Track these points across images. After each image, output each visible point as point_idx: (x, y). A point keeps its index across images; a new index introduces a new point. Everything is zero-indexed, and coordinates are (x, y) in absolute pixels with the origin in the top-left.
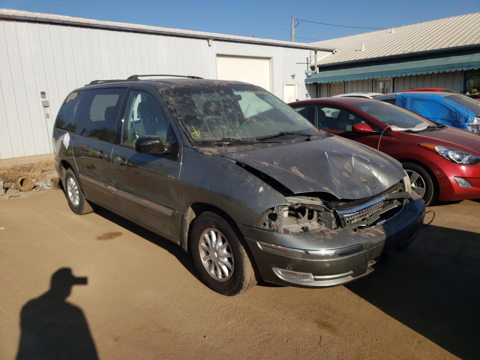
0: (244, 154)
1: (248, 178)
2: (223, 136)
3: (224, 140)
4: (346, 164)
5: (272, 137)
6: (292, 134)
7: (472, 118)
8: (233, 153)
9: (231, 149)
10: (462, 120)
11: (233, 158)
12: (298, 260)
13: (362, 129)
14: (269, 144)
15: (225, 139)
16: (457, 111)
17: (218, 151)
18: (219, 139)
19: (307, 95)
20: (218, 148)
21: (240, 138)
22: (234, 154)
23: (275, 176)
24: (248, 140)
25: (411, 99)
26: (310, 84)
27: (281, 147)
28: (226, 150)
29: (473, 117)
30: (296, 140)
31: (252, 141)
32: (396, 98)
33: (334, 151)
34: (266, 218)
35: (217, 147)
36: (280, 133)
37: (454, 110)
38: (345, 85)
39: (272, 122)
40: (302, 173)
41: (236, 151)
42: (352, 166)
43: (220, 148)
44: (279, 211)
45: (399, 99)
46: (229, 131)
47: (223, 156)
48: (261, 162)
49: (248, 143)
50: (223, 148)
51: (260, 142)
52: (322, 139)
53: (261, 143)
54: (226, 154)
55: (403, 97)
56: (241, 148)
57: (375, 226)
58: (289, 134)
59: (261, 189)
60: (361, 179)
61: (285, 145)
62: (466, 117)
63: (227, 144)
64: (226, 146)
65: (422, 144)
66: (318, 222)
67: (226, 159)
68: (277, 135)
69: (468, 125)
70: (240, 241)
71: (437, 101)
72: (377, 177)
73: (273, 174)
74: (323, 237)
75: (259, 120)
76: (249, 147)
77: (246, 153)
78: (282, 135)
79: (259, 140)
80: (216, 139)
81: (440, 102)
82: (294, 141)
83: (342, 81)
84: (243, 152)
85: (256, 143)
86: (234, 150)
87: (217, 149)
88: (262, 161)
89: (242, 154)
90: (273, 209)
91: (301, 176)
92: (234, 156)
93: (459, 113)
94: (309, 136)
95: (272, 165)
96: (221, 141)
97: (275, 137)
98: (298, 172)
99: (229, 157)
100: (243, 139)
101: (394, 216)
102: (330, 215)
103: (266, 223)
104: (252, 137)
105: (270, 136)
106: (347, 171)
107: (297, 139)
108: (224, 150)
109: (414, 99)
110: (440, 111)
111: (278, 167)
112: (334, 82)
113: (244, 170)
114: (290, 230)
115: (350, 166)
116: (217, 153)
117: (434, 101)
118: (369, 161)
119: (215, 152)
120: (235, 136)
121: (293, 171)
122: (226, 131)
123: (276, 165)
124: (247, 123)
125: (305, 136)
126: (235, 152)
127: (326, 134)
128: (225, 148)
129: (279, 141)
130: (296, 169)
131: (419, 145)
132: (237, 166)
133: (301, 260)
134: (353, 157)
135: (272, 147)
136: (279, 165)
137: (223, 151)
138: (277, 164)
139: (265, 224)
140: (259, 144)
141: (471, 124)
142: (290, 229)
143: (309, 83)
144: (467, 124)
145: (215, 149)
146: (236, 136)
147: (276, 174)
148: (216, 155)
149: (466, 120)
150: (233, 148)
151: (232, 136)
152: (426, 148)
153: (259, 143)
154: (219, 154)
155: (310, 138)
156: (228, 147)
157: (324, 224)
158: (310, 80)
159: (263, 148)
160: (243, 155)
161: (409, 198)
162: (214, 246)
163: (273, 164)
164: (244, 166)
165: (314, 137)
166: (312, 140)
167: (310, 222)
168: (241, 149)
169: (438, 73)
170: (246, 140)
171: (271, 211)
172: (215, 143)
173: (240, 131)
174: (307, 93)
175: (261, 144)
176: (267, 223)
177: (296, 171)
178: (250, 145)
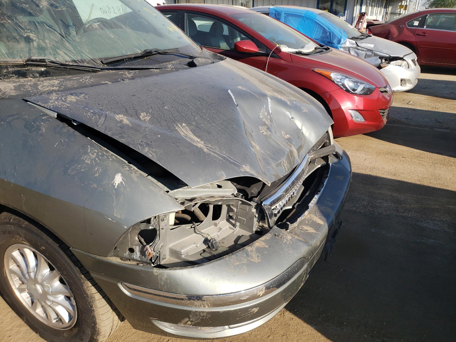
0: (76, 95)
1: (86, 153)
2: (29, 53)
3: (31, 63)
4: (262, 111)
5: (131, 59)
6: (165, 53)
7: (344, 40)
8: (50, 92)
9: (46, 83)
10: (335, 41)
11: (50, 105)
12: (203, 312)
13: (245, 48)
14: (126, 72)
15: (33, 61)
16: (331, 31)
17: (16, 88)
18: (20, 61)
20: (17, 80)
21: (68, 59)
22: (54, 96)
23: (147, 149)
24: (85, 64)
25: (285, 14)
27: (151, 80)
28: (35, 85)
29: (345, 38)
30: (173, 65)
31: (94, 66)
32: (269, 12)
33: (240, 87)
34: (135, 241)
35: (14, 78)
36: (145, 51)
37: (328, 29)
39: (128, 30)
40: (198, 137)
41: (60, 87)
42: (268, 112)
43: (22, 80)
44: (161, 222)
45: (273, 13)
46: (43, 45)
47: (27, 101)
48: (112, 114)
49: (87, 69)
50: (29, 82)
51: (108, 67)
52: (211, 63)
53: (112, 69)
54: (35, 95)
55: (277, 11)
56: (69, 80)
57: (308, 210)
58: (160, 53)
59: (118, 179)
60: (283, 134)
61: (157, 75)
62: (339, 38)
63: (38, 72)
64: (38, 75)
65: (316, 70)
66: (228, 220)
67: (35, 107)
68: (141, 55)
69: (341, 47)
70: (83, 274)
71: (311, 18)
72: (301, 128)
73: (141, 145)
74: (245, 260)
75: (105, 26)
76: (87, 79)
77: (81, 93)
78: (148, 54)
79: (107, 64)
80: (11, 60)
81: (314, 20)
82: (170, 66)
84: (73, 92)
85: (102, 69)
86: (53, 86)
87: (14, 82)
88: (115, 113)
89: (72, 94)
90: (148, 221)
91: (199, 145)
92: (54, 100)
93: (333, 33)
94: (191, 57)
95: (137, 121)
96: (23, 66)
97: (136, 58)
98: (192, 136)
99: (40, 103)
100: (75, 61)
101: (324, 185)
102: (250, 210)
103: (134, 247)
104: (92, 58)
105: (126, 57)
106: (265, 124)
107: (173, 62)
108: (31, 86)
109: (289, 15)
110: (314, 29)
111: (151, 126)
113: (77, 133)
114: (182, 251)
115: (266, 113)
116: (13, 93)
117: (309, 18)
118: (289, 103)
119: (8, 90)
120: (56, 54)
121: (182, 133)
122: (35, 44)
123: (145, 120)
124: (85, 31)
125: (185, 58)
126: (55, 91)
127: (211, 54)
128: (33, 80)
129: (144, 67)
130: (187, 128)
131: (313, 71)
132: (61, 124)
133: (208, 313)
134: (268, 98)
135: (133, 78)
136: (151, 121)
137: (27, 87)
138: (148, 118)
139: (132, 250)
140: (107, 71)
141: (343, 46)
142: (183, 248)
144: (339, 45)
145: (10, 82)
146: (59, 54)
147: (148, 145)
148: (11, 98)
149: (339, 42)
150: (51, 82)
151: (51, 54)
152: (320, 74)
153: (108, 69)
154: (17, 96)
155: (195, 61)
156: (42, 79)
157: (238, 224)
159: (117, 81)
160: (72, 98)
161: (335, 153)
162: (32, 275)
163: (140, 119)
164: (75, 124)
165: (199, 59)
166: (200, 66)
167: (216, 225)
168: (69, 84)
170: (81, 64)
171: (143, 227)
172: (10, 69)
173: (67, 45)
175: (111, 71)
176: (137, 249)
177: (188, 134)
178: (89, 74)
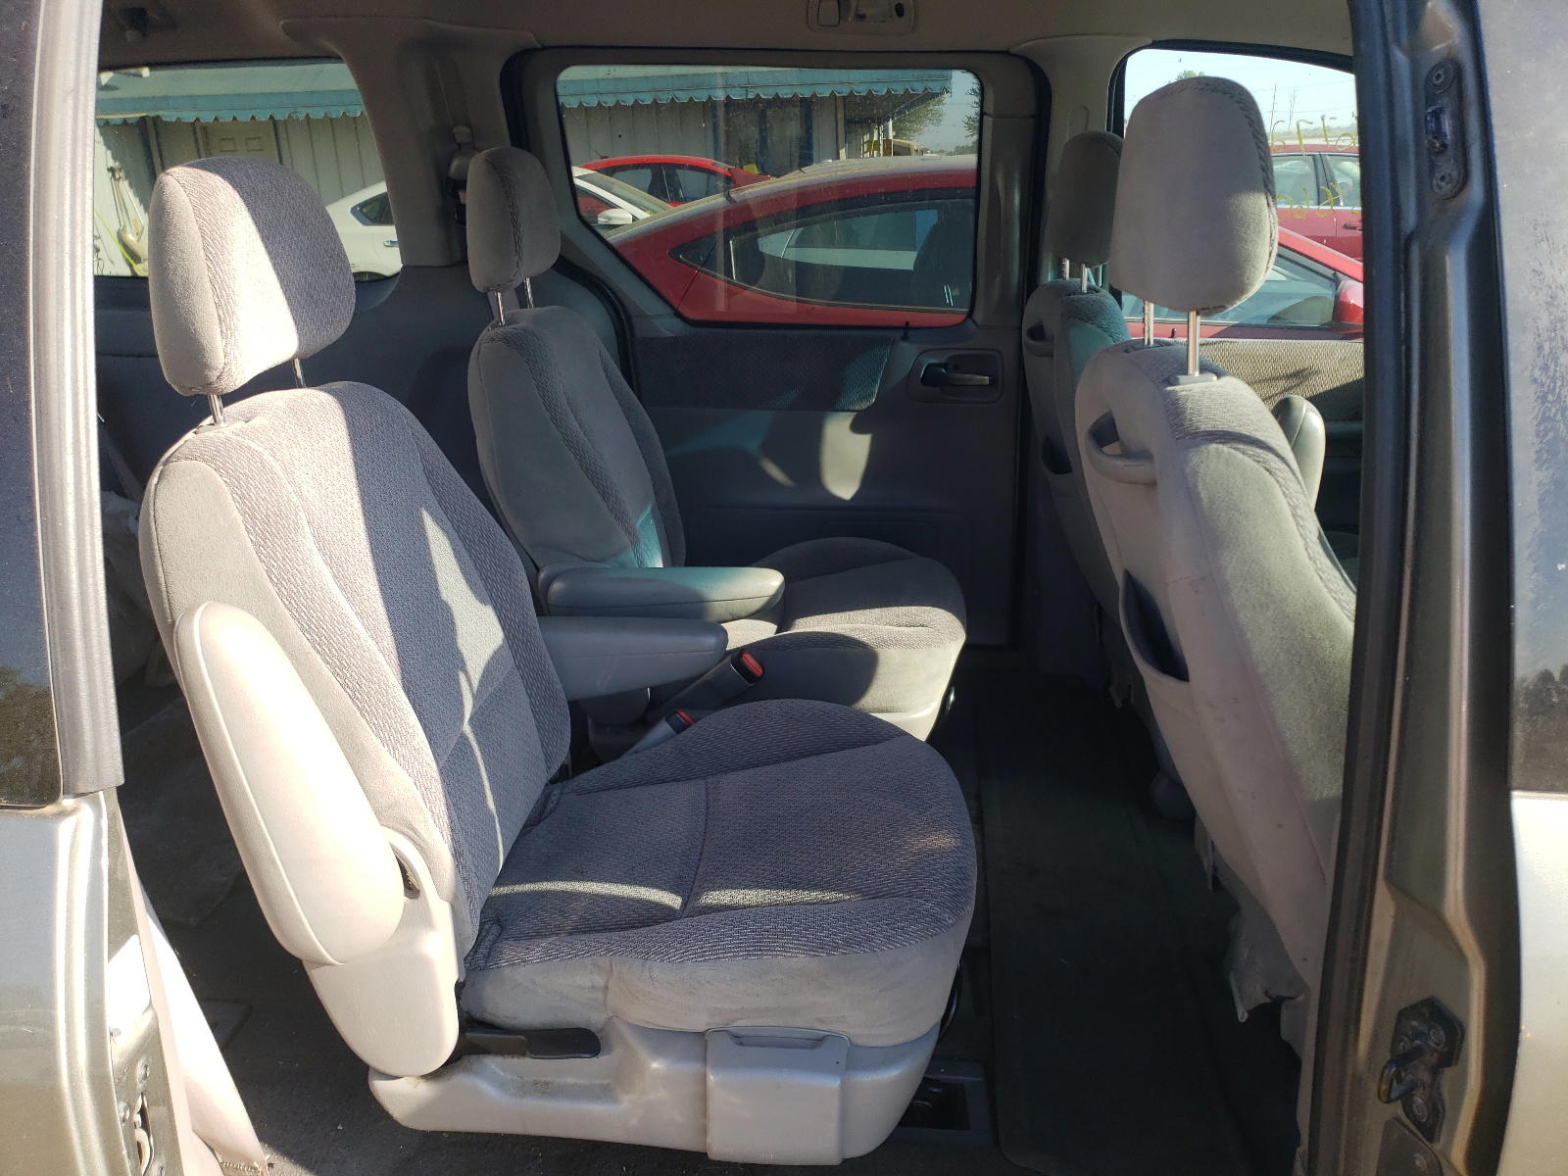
19: (112, 170)
26: (125, 122)
38: (277, 135)
83: (263, 117)
112: (226, 117)
143: (116, 117)
158: (121, 104)
169: (652, 103)
174: (111, 163)
